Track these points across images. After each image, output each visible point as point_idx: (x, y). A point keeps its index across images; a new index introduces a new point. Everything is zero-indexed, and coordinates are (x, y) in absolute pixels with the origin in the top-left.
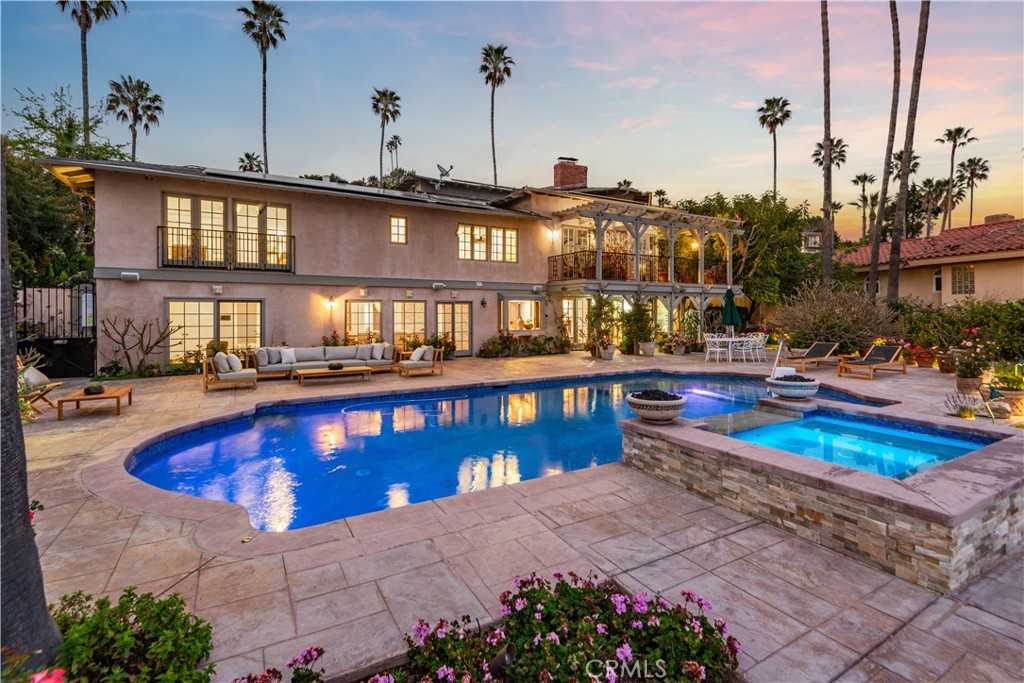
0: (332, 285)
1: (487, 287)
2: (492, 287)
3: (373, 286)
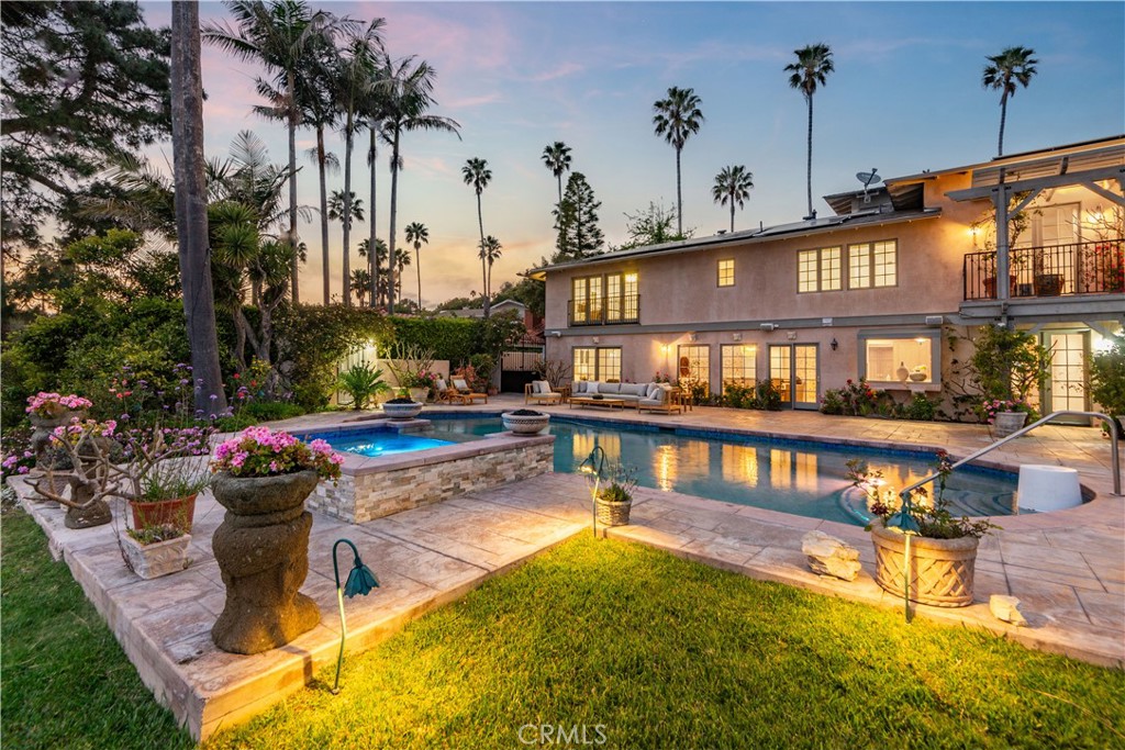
0: (668, 331)
1: (840, 324)
2: (848, 323)
3: (700, 331)
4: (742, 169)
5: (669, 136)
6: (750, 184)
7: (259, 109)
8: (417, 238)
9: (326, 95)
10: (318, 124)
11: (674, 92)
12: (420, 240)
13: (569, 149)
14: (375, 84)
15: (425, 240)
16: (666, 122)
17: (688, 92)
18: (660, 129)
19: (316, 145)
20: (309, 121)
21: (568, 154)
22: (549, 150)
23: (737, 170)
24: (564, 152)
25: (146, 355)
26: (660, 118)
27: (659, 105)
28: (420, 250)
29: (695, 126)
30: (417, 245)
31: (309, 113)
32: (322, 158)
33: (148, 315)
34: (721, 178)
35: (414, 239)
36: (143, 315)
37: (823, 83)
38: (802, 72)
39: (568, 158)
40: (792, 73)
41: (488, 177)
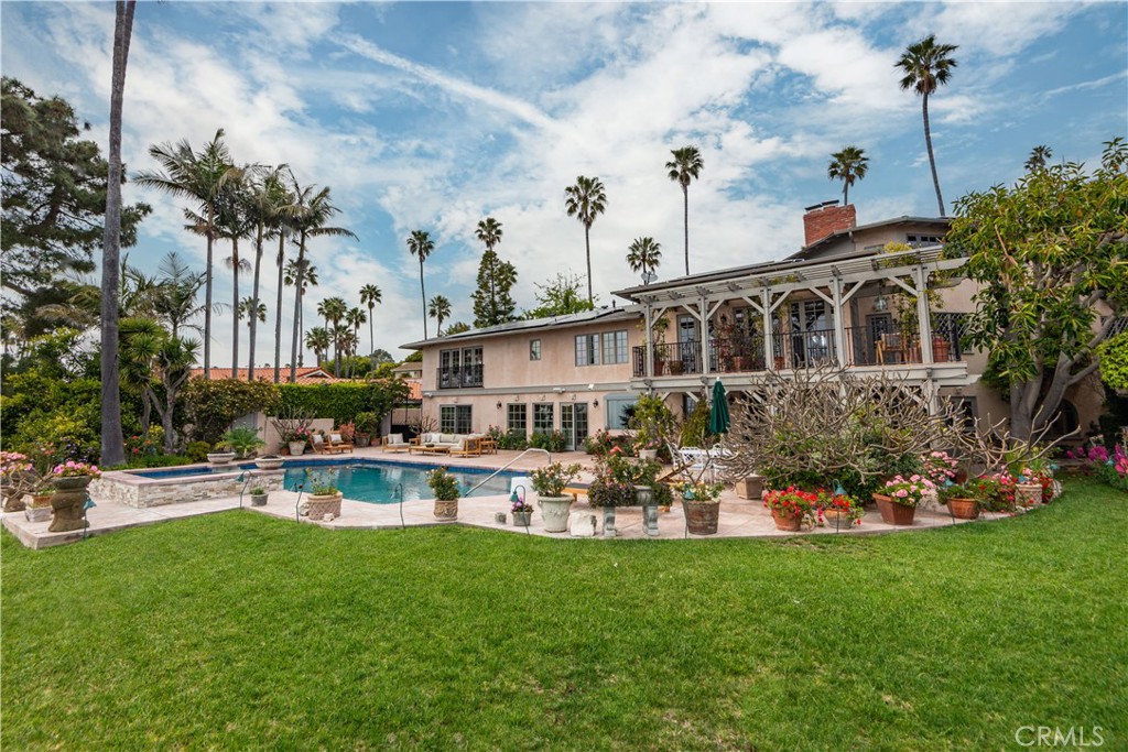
0: (501, 393)
1: (598, 389)
2: (603, 388)
3: (520, 393)
4: (651, 240)
5: (580, 215)
6: (658, 253)
7: (188, 227)
8: (371, 298)
9: (241, 217)
10: (235, 238)
11: (581, 180)
12: (374, 301)
13: (499, 225)
14: (280, 209)
15: (379, 300)
16: (575, 205)
17: (593, 181)
18: (571, 211)
19: (231, 255)
20: (226, 235)
21: (498, 228)
22: (482, 224)
23: (647, 241)
24: (495, 227)
25: (72, 425)
26: (571, 201)
27: (569, 189)
28: (373, 310)
29: (601, 208)
30: (371, 305)
31: (227, 230)
32: (236, 263)
33: (83, 392)
34: (635, 247)
35: (368, 300)
36: (80, 393)
37: (697, 177)
38: (679, 169)
39: (499, 232)
40: (671, 169)
41: (431, 247)
